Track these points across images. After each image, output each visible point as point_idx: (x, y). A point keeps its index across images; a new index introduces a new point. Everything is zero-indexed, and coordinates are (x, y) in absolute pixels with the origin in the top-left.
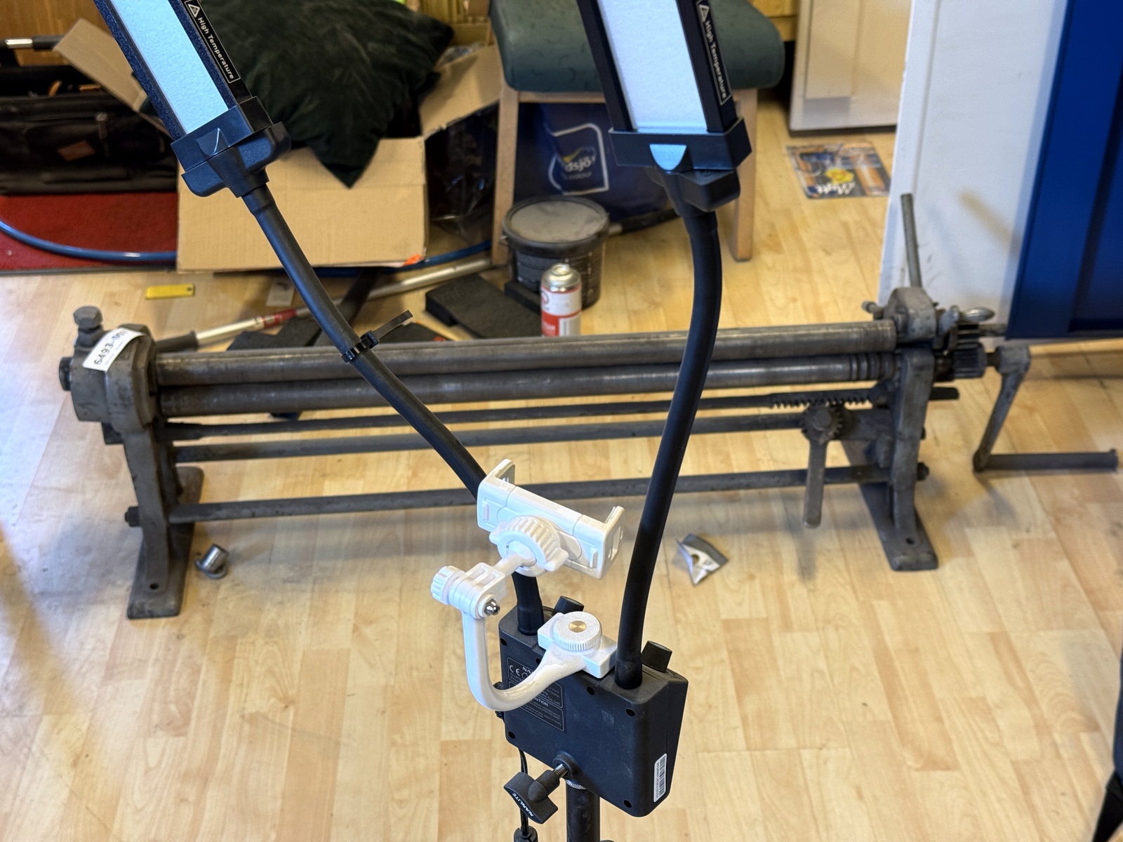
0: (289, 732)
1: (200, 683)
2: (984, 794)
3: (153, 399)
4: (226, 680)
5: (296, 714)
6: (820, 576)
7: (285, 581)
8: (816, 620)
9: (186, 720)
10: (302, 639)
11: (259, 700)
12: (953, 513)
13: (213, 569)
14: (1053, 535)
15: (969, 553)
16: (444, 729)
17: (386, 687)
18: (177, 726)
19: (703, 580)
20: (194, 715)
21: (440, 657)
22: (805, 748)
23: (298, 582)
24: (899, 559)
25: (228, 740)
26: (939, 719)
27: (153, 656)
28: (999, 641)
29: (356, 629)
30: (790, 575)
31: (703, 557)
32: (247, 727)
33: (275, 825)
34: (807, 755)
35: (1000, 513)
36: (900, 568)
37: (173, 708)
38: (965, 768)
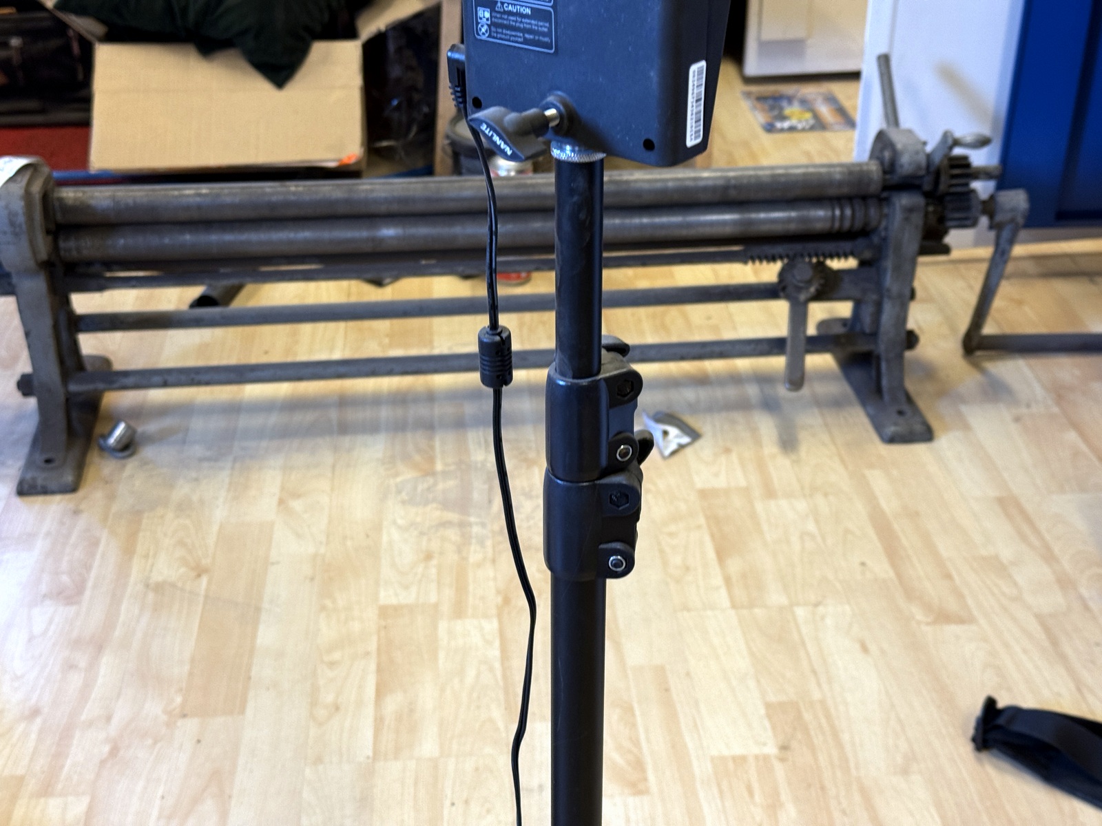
0: (201, 599)
1: (98, 556)
2: (1007, 646)
3: (50, 238)
4: (128, 551)
5: (209, 583)
6: (803, 449)
7: (201, 460)
8: (802, 488)
9: (80, 588)
10: (219, 513)
11: (166, 569)
12: (945, 391)
13: (119, 446)
14: (1056, 410)
15: (966, 427)
16: (382, 594)
17: (315, 557)
18: (69, 595)
19: (674, 453)
20: (90, 584)
21: (378, 528)
22: (798, 604)
23: (216, 460)
24: (891, 430)
25: (127, 609)
26: (949, 577)
27: (45, 529)
28: (1008, 505)
29: (281, 502)
30: (770, 447)
31: (673, 431)
32: (151, 596)
33: (181, 690)
34: (800, 612)
35: (996, 392)
36: (892, 440)
37: (65, 579)
38: (982, 621)
